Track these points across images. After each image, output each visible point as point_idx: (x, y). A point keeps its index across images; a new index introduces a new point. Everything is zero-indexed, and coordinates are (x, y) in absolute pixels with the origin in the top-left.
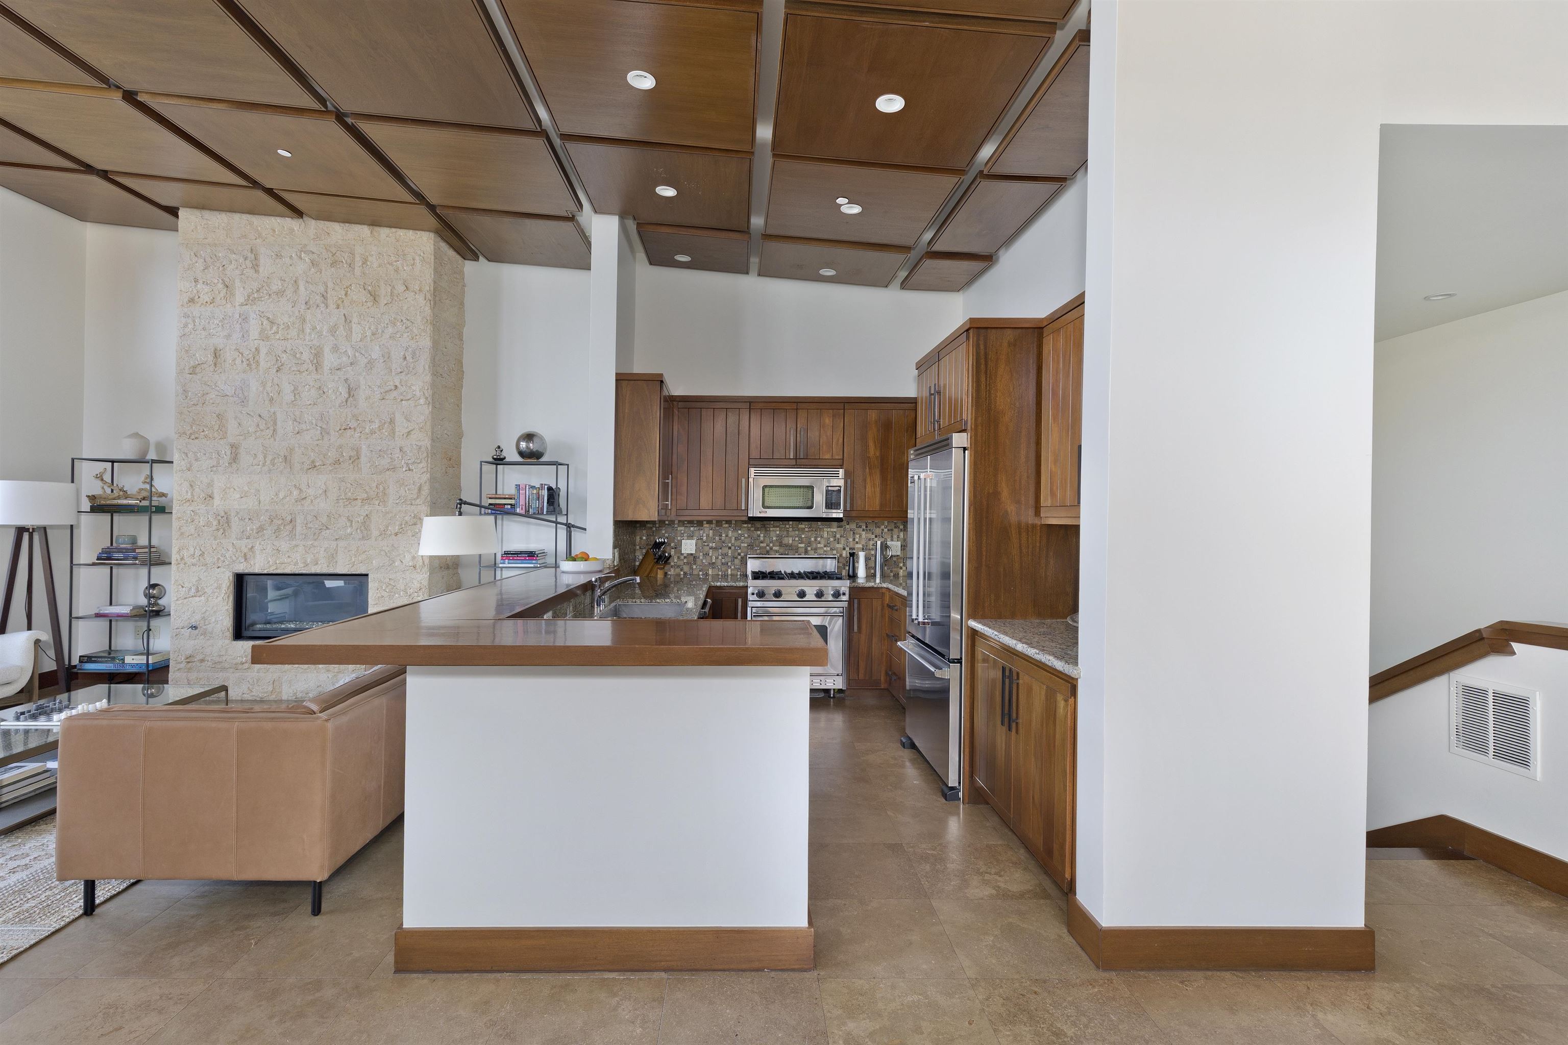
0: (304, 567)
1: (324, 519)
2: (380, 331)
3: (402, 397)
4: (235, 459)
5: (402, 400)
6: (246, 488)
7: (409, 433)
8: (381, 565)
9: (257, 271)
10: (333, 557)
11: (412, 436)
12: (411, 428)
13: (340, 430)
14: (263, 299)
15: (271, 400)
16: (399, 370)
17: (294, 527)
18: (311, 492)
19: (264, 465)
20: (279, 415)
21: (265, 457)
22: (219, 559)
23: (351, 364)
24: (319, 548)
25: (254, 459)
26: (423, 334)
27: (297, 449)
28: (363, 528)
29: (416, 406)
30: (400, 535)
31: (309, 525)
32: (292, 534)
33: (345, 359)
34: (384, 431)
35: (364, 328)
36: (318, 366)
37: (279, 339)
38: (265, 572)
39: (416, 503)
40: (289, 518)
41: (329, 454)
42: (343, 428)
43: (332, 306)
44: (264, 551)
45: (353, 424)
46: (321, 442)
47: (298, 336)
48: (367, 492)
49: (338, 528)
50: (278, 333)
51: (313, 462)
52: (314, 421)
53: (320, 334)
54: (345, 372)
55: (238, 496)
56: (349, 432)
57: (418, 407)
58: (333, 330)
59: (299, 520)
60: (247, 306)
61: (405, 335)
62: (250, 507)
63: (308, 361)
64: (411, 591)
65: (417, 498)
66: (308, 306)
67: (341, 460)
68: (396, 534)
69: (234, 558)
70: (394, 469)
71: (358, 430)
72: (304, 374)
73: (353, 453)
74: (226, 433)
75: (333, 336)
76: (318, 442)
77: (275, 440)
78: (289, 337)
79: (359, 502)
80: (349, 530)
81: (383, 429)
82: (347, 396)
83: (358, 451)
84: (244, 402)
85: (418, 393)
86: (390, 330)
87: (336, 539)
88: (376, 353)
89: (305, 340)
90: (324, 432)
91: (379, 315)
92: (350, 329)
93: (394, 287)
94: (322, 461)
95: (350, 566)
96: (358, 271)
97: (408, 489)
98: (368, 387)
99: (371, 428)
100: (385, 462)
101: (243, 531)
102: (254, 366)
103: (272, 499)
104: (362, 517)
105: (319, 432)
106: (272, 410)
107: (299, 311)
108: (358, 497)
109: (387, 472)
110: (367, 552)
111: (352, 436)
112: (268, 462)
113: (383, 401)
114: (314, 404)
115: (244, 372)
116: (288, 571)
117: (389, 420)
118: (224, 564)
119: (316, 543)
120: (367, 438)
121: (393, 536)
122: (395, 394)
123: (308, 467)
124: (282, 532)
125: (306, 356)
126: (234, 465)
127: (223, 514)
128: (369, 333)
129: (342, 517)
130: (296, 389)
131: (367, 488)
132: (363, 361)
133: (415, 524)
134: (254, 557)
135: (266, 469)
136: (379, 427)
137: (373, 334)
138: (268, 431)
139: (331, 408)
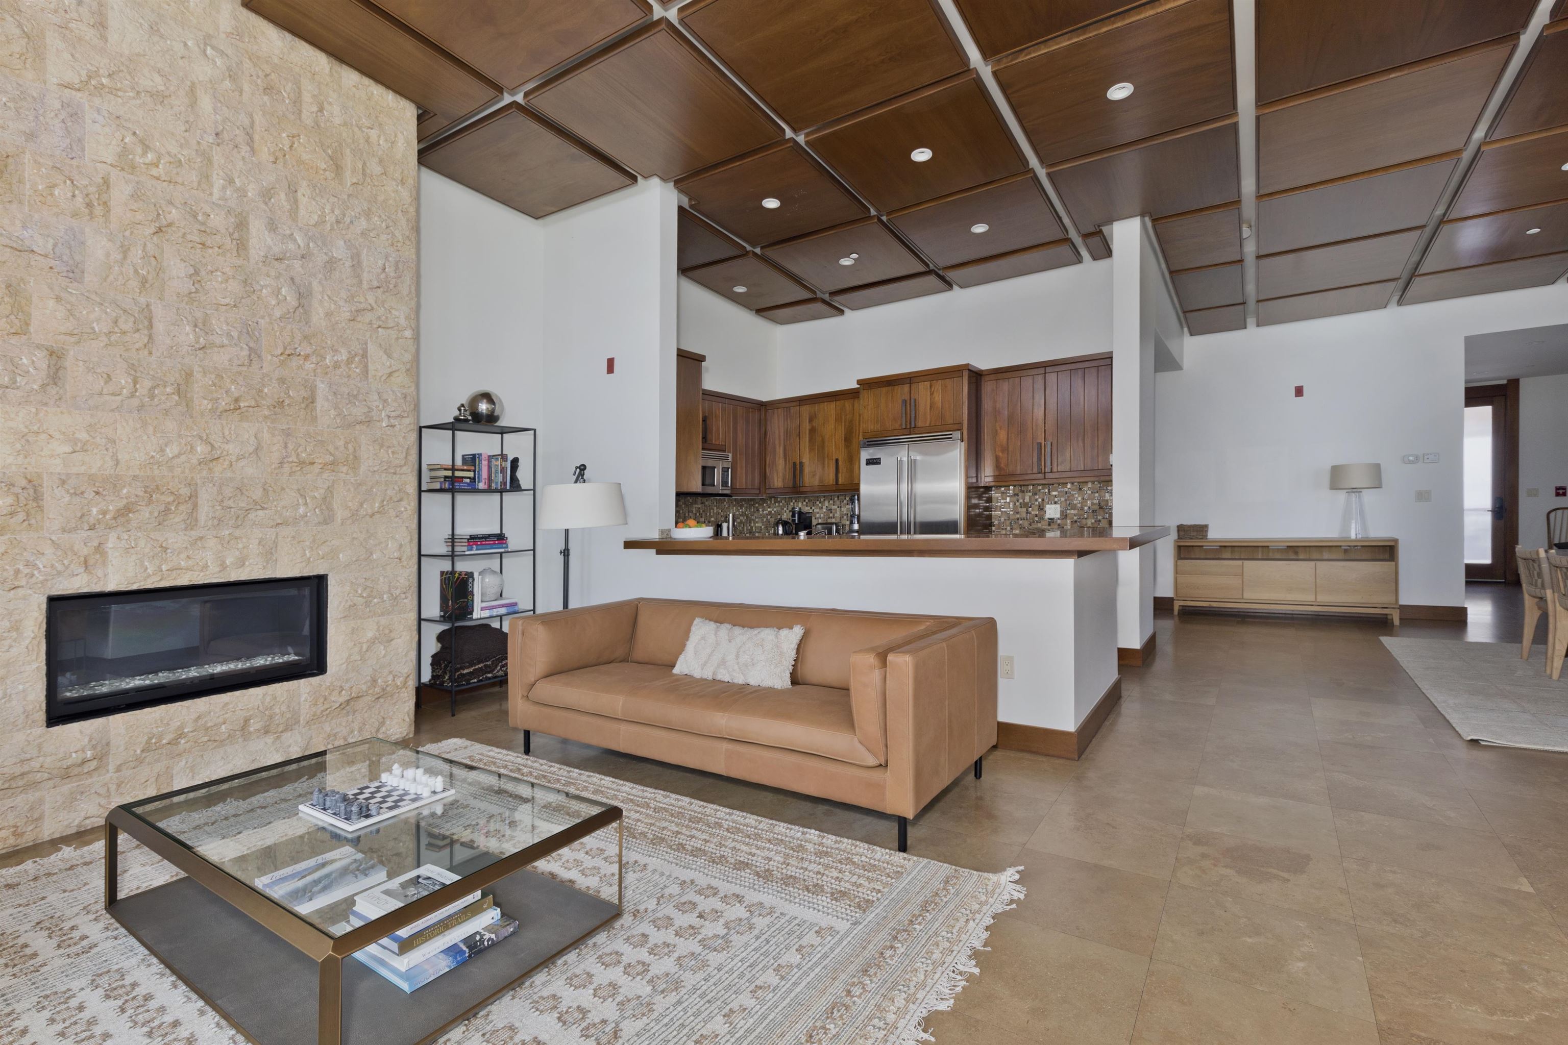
0: (220, 571)
1: (257, 494)
2: (347, 220)
3: (381, 323)
4: (55, 376)
5: (380, 327)
6: (83, 436)
7: (390, 375)
8: (354, 559)
9: (104, 38)
10: (271, 553)
11: (393, 379)
12: (394, 368)
13: (281, 354)
14: (120, 93)
15: (144, 281)
16: (375, 284)
17: (195, 506)
18: (233, 449)
19: (132, 395)
20: (158, 311)
21: (135, 382)
22: (17, 572)
23: (303, 257)
24: (244, 540)
25: (106, 383)
26: (408, 242)
27: (198, 375)
28: (324, 507)
29: (397, 339)
30: (377, 516)
31: (230, 503)
32: (191, 522)
33: (291, 246)
34: (353, 366)
35: (324, 208)
36: (242, 246)
37: (158, 179)
38: (134, 587)
39: (402, 471)
40: (185, 491)
41: (266, 390)
42: (288, 352)
43: (265, 155)
44: (132, 551)
45: (304, 349)
46: (245, 369)
47: (199, 184)
48: (331, 454)
49: (283, 507)
50: (157, 166)
51: (237, 400)
52: (235, 334)
53: (242, 193)
54: (288, 266)
55: (68, 449)
56: (295, 362)
57: (400, 340)
58: (267, 194)
59: (205, 496)
60: (79, 94)
61: (384, 237)
62: (93, 471)
63: (223, 231)
64: (398, 592)
65: (405, 464)
66: (219, 141)
67: (287, 402)
68: (372, 515)
69: (59, 567)
70: (368, 422)
71: (314, 359)
72: (210, 251)
73: (304, 393)
74: (27, 324)
75: (266, 204)
76: (241, 368)
77: (150, 353)
78: (180, 180)
79: (316, 468)
80: (302, 510)
81: (352, 363)
82: (295, 303)
83: (313, 390)
84: (74, 273)
85: (403, 321)
86: (363, 223)
87: (278, 524)
88: (340, 251)
89: (211, 194)
90: (254, 354)
91: (346, 197)
92: (296, 201)
93: (365, 163)
94: (256, 400)
95: (304, 564)
96: (307, 118)
97: (393, 453)
98: (326, 298)
99: (335, 358)
100: (358, 412)
101: (83, 515)
102: (99, 210)
103: (153, 457)
104: (322, 491)
105: (245, 353)
106: (142, 300)
107: (199, 143)
108: (317, 461)
109: (358, 427)
110: (328, 543)
111: (300, 367)
112: (142, 390)
113: (352, 322)
114: (235, 306)
115: (75, 215)
116: (184, 580)
117: (361, 352)
118: (34, 580)
119: (237, 533)
120: (326, 373)
121: (368, 517)
122: (369, 316)
123: (227, 408)
124: (172, 516)
125: (218, 220)
126: (53, 390)
127: (24, 483)
128: (331, 219)
129: (287, 490)
130: (197, 272)
131: (331, 448)
132: (320, 259)
133: (400, 500)
134: (104, 563)
135: (135, 402)
136: (348, 359)
137: (338, 222)
138: (137, 335)
139: (263, 317)
